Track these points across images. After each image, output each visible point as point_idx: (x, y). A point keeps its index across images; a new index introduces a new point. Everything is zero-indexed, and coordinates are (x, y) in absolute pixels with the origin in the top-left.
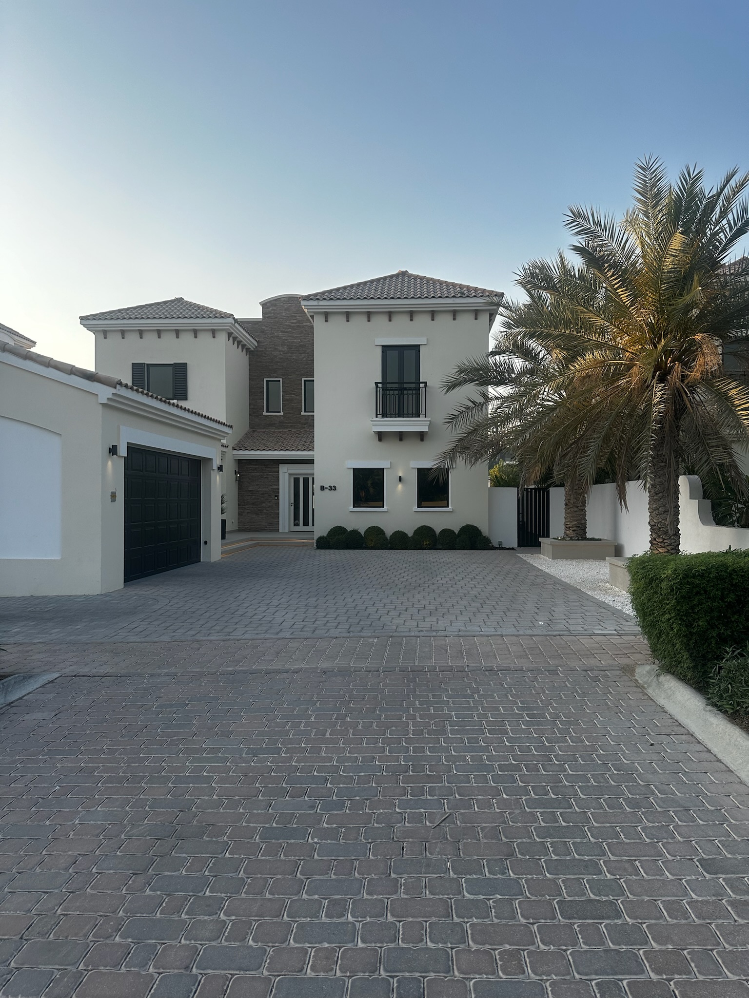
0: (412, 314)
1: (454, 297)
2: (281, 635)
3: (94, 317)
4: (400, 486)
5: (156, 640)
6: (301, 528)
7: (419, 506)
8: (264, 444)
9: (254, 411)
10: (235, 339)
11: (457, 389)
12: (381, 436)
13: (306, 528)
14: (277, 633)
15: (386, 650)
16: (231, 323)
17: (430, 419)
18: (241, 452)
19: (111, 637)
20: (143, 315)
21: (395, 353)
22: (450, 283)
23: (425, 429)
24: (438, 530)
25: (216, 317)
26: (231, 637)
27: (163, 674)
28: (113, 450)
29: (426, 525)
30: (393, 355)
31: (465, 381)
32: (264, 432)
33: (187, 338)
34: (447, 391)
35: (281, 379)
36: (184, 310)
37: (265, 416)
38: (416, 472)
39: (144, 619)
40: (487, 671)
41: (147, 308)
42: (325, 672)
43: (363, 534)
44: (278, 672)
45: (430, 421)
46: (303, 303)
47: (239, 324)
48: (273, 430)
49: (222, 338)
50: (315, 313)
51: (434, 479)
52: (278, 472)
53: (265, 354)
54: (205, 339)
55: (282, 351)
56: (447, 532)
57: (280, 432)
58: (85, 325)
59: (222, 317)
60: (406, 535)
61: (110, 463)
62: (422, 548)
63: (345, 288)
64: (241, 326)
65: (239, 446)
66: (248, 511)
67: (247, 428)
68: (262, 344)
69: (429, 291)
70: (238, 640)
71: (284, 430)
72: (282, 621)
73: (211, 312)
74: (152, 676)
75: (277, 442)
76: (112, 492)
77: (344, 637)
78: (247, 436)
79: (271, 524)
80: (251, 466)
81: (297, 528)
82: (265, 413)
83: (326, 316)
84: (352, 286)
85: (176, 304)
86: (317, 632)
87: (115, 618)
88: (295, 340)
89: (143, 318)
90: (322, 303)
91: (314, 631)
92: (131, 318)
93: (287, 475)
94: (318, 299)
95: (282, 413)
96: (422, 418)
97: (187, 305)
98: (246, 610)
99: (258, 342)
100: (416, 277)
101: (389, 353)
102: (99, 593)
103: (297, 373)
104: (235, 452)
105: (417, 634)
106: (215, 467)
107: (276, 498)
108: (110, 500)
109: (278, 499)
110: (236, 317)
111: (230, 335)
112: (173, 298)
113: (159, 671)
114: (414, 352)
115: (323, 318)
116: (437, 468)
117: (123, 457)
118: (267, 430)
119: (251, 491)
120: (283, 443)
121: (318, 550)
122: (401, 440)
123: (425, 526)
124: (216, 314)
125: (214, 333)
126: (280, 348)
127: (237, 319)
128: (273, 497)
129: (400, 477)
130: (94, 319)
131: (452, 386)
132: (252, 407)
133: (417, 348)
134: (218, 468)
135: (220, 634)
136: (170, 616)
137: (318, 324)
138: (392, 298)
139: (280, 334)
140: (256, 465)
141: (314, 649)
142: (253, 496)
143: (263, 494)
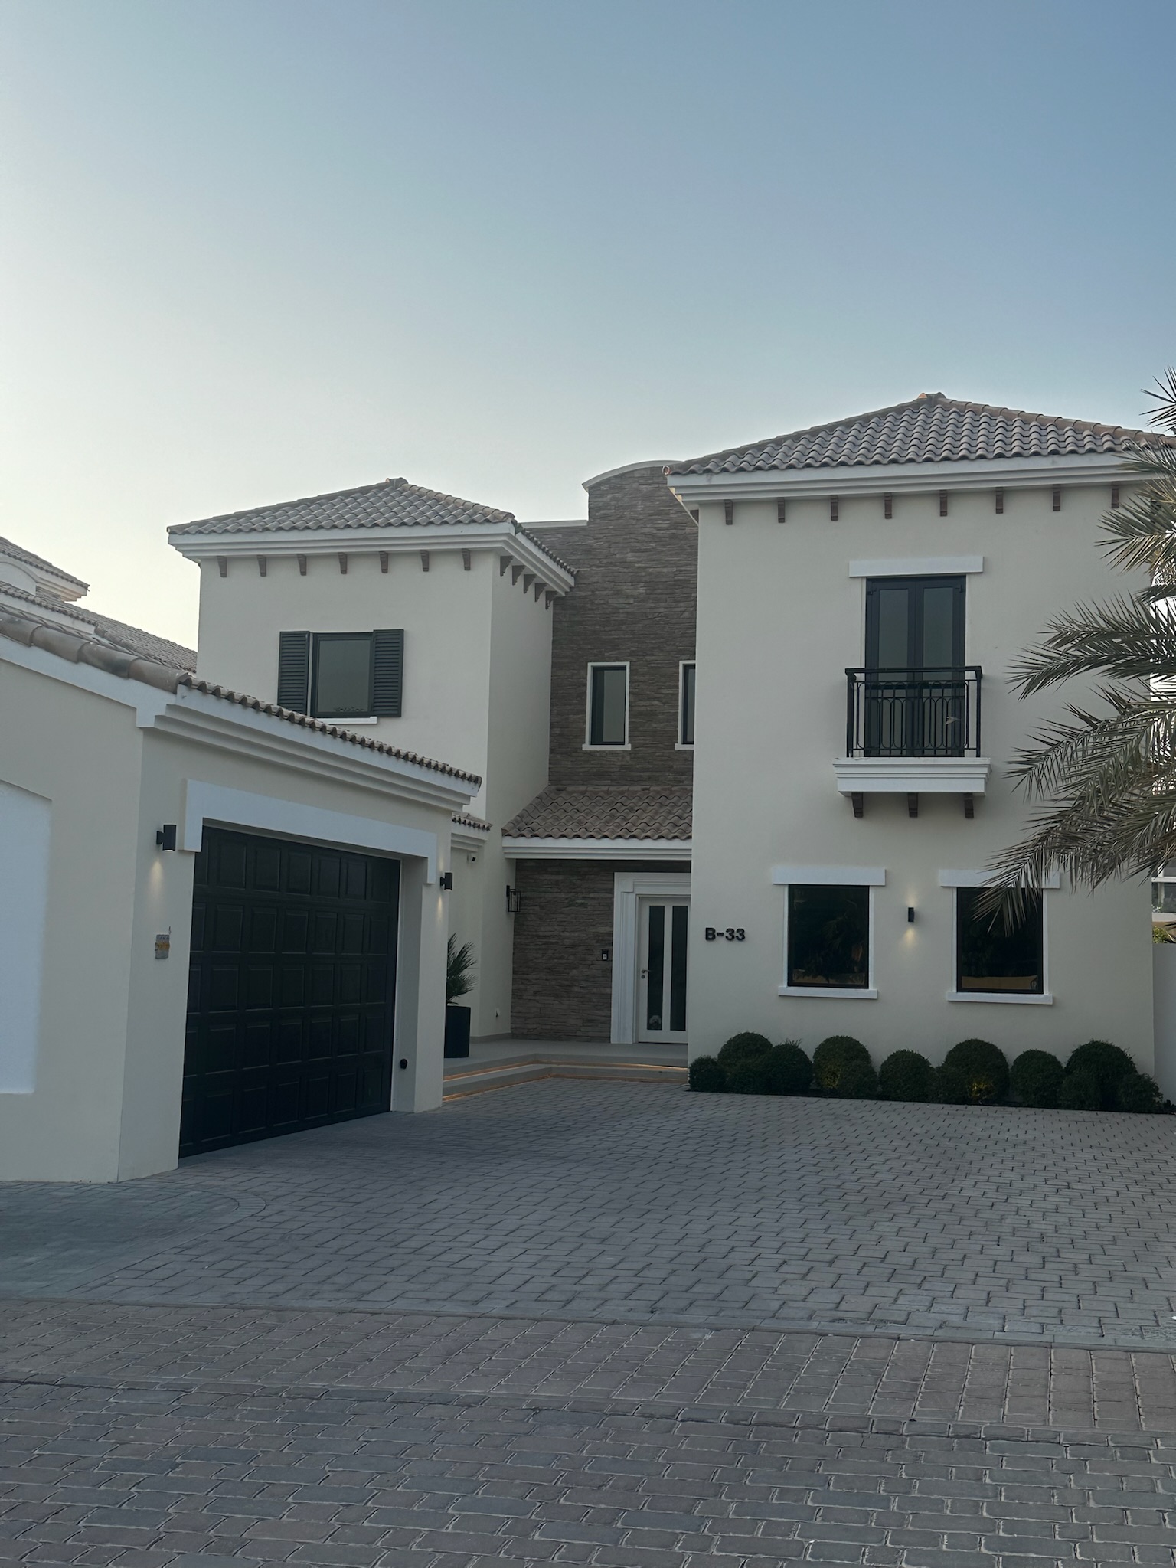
0: (944, 500)
1: (1054, 453)
2: (484, 1307)
3: (201, 527)
4: (911, 934)
5: (189, 1301)
6: (666, 1034)
7: (960, 989)
8: (580, 822)
9: (562, 740)
10: (517, 570)
11: (1054, 685)
12: (861, 804)
13: (677, 1036)
14: (476, 1302)
15: (720, 1364)
16: (508, 535)
17: (987, 761)
18: (522, 842)
19: (93, 1288)
20: (310, 521)
21: (902, 595)
22: (1049, 419)
23: (977, 787)
24: (1012, 1052)
25: (474, 521)
26: (361, 1306)
27: (157, 1387)
28: (166, 838)
29: (981, 1038)
30: (895, 601)
31: (1077, 665)
32: (583, 793)
33: (407, 572)
34: (1028, 690)
35: (627, 664)
36: (404, 508)
37: (586, 752)
38: (951, 901)
39: (186, 1249)
40: (957, 1437)
41: (321, 505)
42: (537, 1410)
43: (810, 1056)
44: (425, 1401)
45: (990, 767)
46: (672, 481)
47: (527, 536)
48: (605, 788)
49: (487, 569)
50: (703, 504)
51: (991, 915)
52: (611, 891)
53: (593, 603)
54: (447, 571)
55: (632, 596)
56: (1033, 1058)
57: (621, 793)
58: (178, 547)
59: (488, 521)
60: (925, 1062)
61: (157, 869)
62: (965, 1100)
63: (779, 442)
64: (531, 540)
65: (520, 827)
66: (535, 988)
67: (541, 783)
68: (586, 581)
69: (991, 442)
70: (373, 1314)
71: (631, 789)
72: (503, 1270)
73: (464, 510)
74: (132, 1388)
75: (612, 816)
76: (160, 937)
77: (632, 1324)
78: (542, 802)
79: (591, 1021)
80: (547, 877)
81: (655, 1036)
82: (587, 747)
83: (729, 510)
84: (797, 437)
85: (387, 494)
86: (574, 1305)
87: (123, 1243)
88: (665, 570)
89: (308, 528)
90: (718, 480)
91: (569, 1302)
92: (281, 529)
93: (632, 898)
94: (709, 471)
95: (628, 747)
96: (969, 758)
97: (412, 494)
98: (432, 1238)
99: (575, 576)
100: (963, 408)
101: (885, 595)
102: (113, 1179)
103: (668, 648)
104: (509, 842)
105: (826, 1327)
106: (433, 877)
107: (605, 957)
108: (154, 954)
109: (610, 960)
110: (519, 520)
111: (505, 561)
112: (383, 481)
113: (153, 1379)
114: (948, 593)
115: (720, 516)
116: (998, 888)
117: (190, 852)
118: (590, 788)
119: (545, 937)
120: (625, 819)
121: (693, 1094)
122: (913, 813)
123: (977, 1041)
124: (475, 513)
125: (467, 558)
126: (628, 590)
127: (520, 525)
128: (598, 953)
129: (911, 910)
130: (200, 532)
131: (1041, 676)
132: (557, 731)
133: (956, 583)
134: (442, 881)
135: (341, 1295)
136: (248, 1242)
137: (710, 531)
138: (894, 461)
139: (630, 556)
140: (558, 873)
141: (542, 1349)
142: (550, 952)
143: (574, 946)
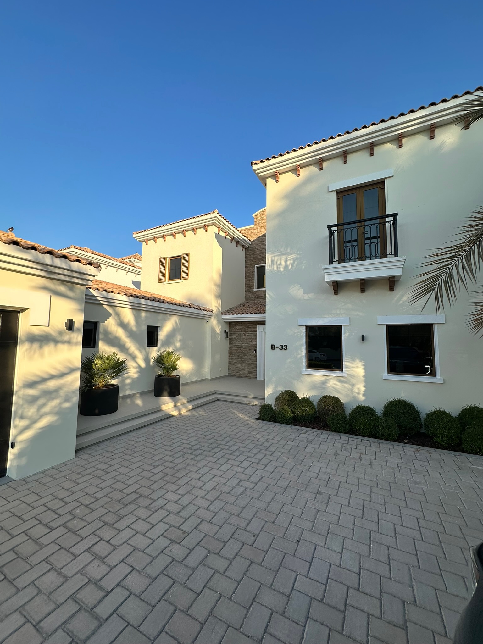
0: (372, 148)
4: (363, 347)
7: (389, 373)
9: (248, 288)
12: (337, 286)
16: (216, 217)
17: (403, 258)
32: (253, 303)
37: (254, 291)
38: (384, 330)
48: (260, 301)
50: (267, 177)
52: (256, 331)
53: (256, 248)
65: (228, 312)
66: (235, 361)
67: (243, 300)
75: (258, 308)
79: (251, 372)
80: (238, 327)
82: (255, 289)
83: (277, 176)
90: (271, 162)
93: (263, 333)
94: (268, 160)
96: (391, 258)
99: (251, 241)
104: (224, 316)
107: (255, 352)
114: (376, 190)
119: (237, 346)
122: (363, 290)
125: (206, 228)
128: (252, 350)
129: (363, 336)
132: (247, 286)
133: (380, 184)
140: (241, 326)
142: (239, 350)
143: (246, 348)
